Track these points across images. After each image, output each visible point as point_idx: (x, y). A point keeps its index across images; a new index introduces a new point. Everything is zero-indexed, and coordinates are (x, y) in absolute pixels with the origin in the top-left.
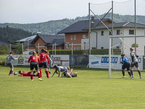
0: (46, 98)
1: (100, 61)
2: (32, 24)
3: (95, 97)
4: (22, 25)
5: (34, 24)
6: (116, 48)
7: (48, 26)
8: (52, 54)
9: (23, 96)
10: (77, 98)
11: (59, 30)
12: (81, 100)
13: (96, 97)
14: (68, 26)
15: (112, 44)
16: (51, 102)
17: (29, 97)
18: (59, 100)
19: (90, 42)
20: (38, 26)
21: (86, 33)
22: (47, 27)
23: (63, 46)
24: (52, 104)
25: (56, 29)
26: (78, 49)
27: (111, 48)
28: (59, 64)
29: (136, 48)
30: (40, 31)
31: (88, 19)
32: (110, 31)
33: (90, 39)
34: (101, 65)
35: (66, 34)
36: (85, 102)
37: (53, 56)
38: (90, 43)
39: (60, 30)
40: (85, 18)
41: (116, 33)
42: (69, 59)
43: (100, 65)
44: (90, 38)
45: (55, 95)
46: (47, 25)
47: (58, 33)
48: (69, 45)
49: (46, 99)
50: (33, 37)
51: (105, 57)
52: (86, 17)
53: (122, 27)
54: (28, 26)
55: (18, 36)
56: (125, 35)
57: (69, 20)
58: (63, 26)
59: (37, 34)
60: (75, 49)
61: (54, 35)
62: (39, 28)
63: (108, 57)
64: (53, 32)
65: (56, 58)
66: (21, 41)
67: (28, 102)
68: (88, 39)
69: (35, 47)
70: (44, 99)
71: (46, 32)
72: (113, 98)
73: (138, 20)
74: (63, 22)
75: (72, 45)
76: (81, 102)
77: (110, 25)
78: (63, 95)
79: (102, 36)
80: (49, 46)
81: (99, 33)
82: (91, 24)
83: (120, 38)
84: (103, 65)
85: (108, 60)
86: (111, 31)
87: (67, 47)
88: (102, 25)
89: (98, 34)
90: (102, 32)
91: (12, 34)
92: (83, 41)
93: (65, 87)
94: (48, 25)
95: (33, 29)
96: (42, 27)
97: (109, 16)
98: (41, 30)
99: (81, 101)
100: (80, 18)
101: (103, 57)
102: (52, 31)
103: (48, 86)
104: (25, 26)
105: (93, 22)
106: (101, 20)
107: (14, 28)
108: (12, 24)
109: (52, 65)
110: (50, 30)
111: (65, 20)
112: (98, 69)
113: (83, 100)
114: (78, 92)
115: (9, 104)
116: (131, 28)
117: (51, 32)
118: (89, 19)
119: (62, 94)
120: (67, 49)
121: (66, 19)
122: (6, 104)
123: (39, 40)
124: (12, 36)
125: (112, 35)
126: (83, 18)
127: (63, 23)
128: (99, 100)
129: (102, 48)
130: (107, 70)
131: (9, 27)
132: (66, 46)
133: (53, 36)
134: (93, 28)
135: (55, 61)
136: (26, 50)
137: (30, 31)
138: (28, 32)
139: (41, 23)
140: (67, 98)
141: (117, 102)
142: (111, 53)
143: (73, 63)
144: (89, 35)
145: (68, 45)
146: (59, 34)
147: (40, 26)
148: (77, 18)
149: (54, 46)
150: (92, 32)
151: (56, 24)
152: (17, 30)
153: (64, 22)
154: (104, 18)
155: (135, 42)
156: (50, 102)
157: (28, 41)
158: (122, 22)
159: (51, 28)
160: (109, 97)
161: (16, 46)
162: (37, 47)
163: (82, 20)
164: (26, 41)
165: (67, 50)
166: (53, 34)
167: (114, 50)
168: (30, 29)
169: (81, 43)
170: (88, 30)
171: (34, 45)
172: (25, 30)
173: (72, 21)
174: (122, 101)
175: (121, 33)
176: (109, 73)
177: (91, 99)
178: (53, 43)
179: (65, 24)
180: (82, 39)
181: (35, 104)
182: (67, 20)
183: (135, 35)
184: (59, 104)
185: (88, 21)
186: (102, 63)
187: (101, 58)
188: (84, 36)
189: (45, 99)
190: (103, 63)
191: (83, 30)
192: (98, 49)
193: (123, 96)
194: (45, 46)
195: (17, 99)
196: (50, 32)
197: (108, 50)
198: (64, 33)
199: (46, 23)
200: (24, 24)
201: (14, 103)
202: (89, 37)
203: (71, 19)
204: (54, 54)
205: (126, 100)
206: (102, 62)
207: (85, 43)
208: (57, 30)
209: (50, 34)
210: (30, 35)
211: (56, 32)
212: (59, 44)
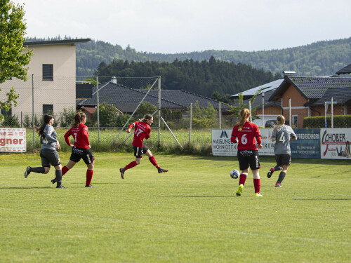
0: (314, 237)
2: (273, 51)
4: (247, 54)
5: (276, 51)
7: (312, 54)
8: (324, 127)
9: (254, 233)
11: (341, 64)
16: (325, 248)
17: (269, 236)
18: (344, 243)
20: (289, 55)
22: (311, 58)
23: (350, 104)
24: (328, 254)
25: (332, 62)
28: (341, 152)
30: (292, 69)
37: (325, 132)
39: (343, 65)
45: (334, 231)
46: (309, 53)
47: (339, 73)
49: (313, 240)
50: (275, 84)
54: (261, 58)
55: (238, 82)
58: (350, 55)
59: (286, 77)
61: (327, 77)
62: (289, 61)
64: (326, 70)
65: (334, 137)
66: (246, 93)
67: (269, 248)
69: (280, 108)
70: (306, 241)
71: (309, 70)
74: (350, 45)
80: (314, 105)
91: (224, 77)
94: (312, 52)
95: (274, 63)
96: (297, 59)
98: (295, 66)
102: (322, 67)
103: (316, 209)
104: (256, 57)
107: (227, 63)
108: (224, 52)
109: (325, 154)
110: (318, 65)
115: (222, 254)
117: (320, 70)
122: (213, 254)
123: (291, 91)
124: (224, 81)
131: (216, 59)
133: (326, 80)
135: (331, 143)
136: (258, 118)
137: (267, 69)
138: (261, 71)
139: (295, 49)
146: (342, 76)
147: (292, 56)
149: (330, 105)
151: (333, 49)
152: (235, 66)
156: (322, 249)
157: (263, 95)
159: (320, 61)
161: (232, 107)
162: (284, 108)
164: (258, 95)
166: (325, 75)
168: (267, 64)
171: (277, 103)
172: (254, 66)
178: (327, 97)
181: (285, 252)
184: (345, 255)
189: (309, 239)
194: (305, 105)
195: (241, 240)
196: (316, 71)
199: (308, 47)
200: (254, 53)
201: (232, 251)
204: (329, 126)
208: (336, 64)
209: (317, 77)
210: (269, 78)
211: (332, 70)
212: (341, 101)
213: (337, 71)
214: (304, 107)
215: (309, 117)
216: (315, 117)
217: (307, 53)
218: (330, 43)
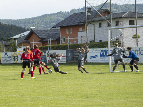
0: (44, 96)
1: (99, 55)
2: (25, 19)
3: (96, 94)
4: (14, 21)
5: (27, 19)
6: (116, 40)
7: (42, 20)
8: (48, 50)
9: (20, 95)
10: (77, 95)
11: (54, 24)
12: (81, 97)
13: (97, 94)
14: (62, 19)
15: (111, 36)
16: (49, 100)
17: (26, 96)
18: (57, 98)
19: (87, 35)
20: (32, 21)
21: (82, 25)
22: (41, 22)
23: (58, 40)
24: (51, 103)
25: (50, 23)
26: (74, 43)
27: (110, 40)
29: (137, 39)
30: (33, 26)
31: (84, 11)
32: (108, 23)
33: (87, 32)
34: (101, 59)
35: (61, 27)
36: (86, 99)
37: (48, 52)
38: (87, 37)
39: (55, 24)
40: (81, 10)
41: (115, 24)
42: (66, 55)
43: (99, 59)
44: (87, 31)
45: (53, 93)
46: (41, 20)
47: (53, 28)
48: (65, 39)
49: (44, 97)
50: (27, 33)
51: (104, 50)
52: (82, 9)
53: (121, 18)
54: (21, 22)
55: (11, 33)
56: (124, 26)
57: (64, 13)
58: (57, 20)
59: (31, 30)
60: (71, 44)
62: (32, 23)
63: (108, 51)
64: (48, 26)
66: (15, 37)
67: (26, 101)
69: (29, 43)
70: (41, 98)
71: (41, 26)
72: (115, 94)
73: (138, 9)
74: (58, 15)
75: (68, 40)
76: (82, 100)
77: (108, 16)
78: (62, 92)
79: (100, 28)
80: (43, 41)
81: (97, 25)
82: (87, 15)
83: (120, 29)
84: (102, 59)
85: (107, 53)
86: (110, 22)
87: (63, 42)
88: (99, 16)
89: (95, 26)
90: (100, 24)
91: (5, 31)
93: (63, 83)
94: (42, 19)
95: (26, 24)
96: (35, 22)
97: (107, 7)
98: (35, 25)
99: (81, 98)
100: (76, 10)
101: (102, 51)
102: (46, 25)
103: (45, 84)
104: (19, 22)
105: (89, 14)
106: (99, 11)
107: (6, 25)
108: (5, 20)
109: (48, 61)
110: (44, 24)
111: (60, 13)
112: (97, 63)
113: (83, 97)
114: (77, 89)
115: (6, 104)
116: (131, 18)
117: (45, 26)
118: (86, 10)
119: (61, 91)
122: (3, 105)
123: (33, 36)
124: (5, 32)
125: (111, 26)
126: (78, 9)
127: (58, 17)
128: (100, 96)
129: (101, 41)
130: (107, 64)
131: (2, 23)
132: (61, 40)
133: (48, 30)
134: (90, 20)
136: (20, 47)
137: (23, 27)
138: (21, 28)
139: (35, 18)
140: (66, 95)
141: (120, 98)
142: (111, 46)
143: (70, 58)
144: (86, 28)
145: (64, 40)
146: (54, 29)
147: (33, 21)
148: (73, 10)
149: (50, 41)
150: (89, 24)
151: (50, 17)
152: (10, 26)
153: (59, 15)
154: (101, 9)
155: (136, 33)
156: (48, 101)
157: (22, 37)
158: (121, 12)
160: (111, 93)
161: (9, 43)
162: (31, 43)
163: (77, 12)
164: (20, 38)
165: (63, 45)
166: (47, 28)
167: (113, 42)
168: (23, 25)
169: (77, 37)
170: (85, 22)
171: (28, 41)
172: (18, 25)
173: (67, 14)
174: (125, 97)
175: (121, 24)
177: (92, 96)
178: (49, 38)
179: (60, 17)
180: (78, 33)
181: (33, 103)
182: (62, 13)
184: (57, 103)
185: (85, 13)
186: (101, 57)
187: (100, 52)
188: (81, 29)
189: (42, 97)
190: (103, 57)
191: (79, 23)
192: (96, 42)
193: (126, 91)
194: (40, 41)
195: (14, 98)
196: (44, 27)
197: (107, 43)
198: (59, 27)
199: (40, 17)
200: (17, 20)
201: (11, 103)
202: (86, 30)
203: (65, 12)
204: (50, 50)
205: (130, 95)
206: (101, 56)
207: (82, 36)
208: (52, 24)
209: (44, 29)
210: (24, 30)
211: (50, 26)
212: (54, 39)
213: (52, 26)
214: (39, 42)
215: (41, 46)
216: (44, 46)
217: (40, 20)
218: (49, 15)
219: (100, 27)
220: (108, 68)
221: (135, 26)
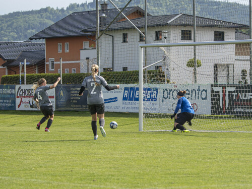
0: (7, 176)
1: (120, 97)
3: (110, 173)
6: (154, 69)
7: (9, 23)
8: (19, 84)
10: (72, 175)
11: (33, 31)
12: (81, 180)
13: (113, 173)
14: (51, 23)
15: (145, 60)
16: (16, 184)
18: (33, 180)
19: (98, 57)
21: (90, 37)
22: (8, 26)
23: (41, 65)
25: (26, 29)
26: (73, 72)
27: (143, 68)
28: (33, 104)
29: (195, 69)
31: (95, 9)
32: (141, 34)
33: (98, 51)
34: (124, 106)
35: (48, 39)
36: (90, 183)
37: (20, 88)
38: (98, 60)
39: (35, 32)
40: (88, 6)
41: (154, 38)
42: (54, 94)
43: (120, 106)
44: (98, 49)
45: (25, 170)
46: (7, 22)
47: (31, 39)
48: (55, 63)
49: (7, 178)
51: (132, 89)
52: (91, 4)
53: (165, 25)
56: (172, 43)
57: (55, 11)
58: (40, 23)
60: (66, 72)
61: (23, 41)
63: (138, 89)
64: (21, 36)
65: (27, 92)
68: (95, 51)
71: (6, 36)
72: (148, 174)
73: (199, 9)
74: (41, 15)
75: (60, 64)
76: (82, 185)
77: (141, 21)
78: (43, 169)
79: (124, 44)
80: (11, 65)
81: (119, 38)
82: (101, 18)
83: (163, 48)
84: (126, 106)
85: (137, 94)
86: (144, 33)
87: (50, 69)
88: (124, 20)
89: (115, 39)
90: (125, 37)
92: (83, 54)
93: (47, 151)
94: (9, 21)
97: (138, 2)
99: (80, 182)
100: (78, 5)
101: (126, 89)
102: (17, 33)
103: (10, 152)
105: (104, 15)
106: (123, 9)
109: (19, 106)
110: (14, 32)
111: (46, 10)
112: (116, 113)
113: (84, 179)
114: (75, 163)
116: (185, 26)
118: (97, 8)
119: (41, 167)
120: (51, 72)
121: (47, 8)
125: (145, 41)
126: (83, 5)
127: (42, 17)
128: (118, 179)
129: (125, 69)
130: (136, 115)
132: (47, 65)
133: (21, 44)
134: (105, 28)
135: (24, 97)
140: (52, 175)
141: (156, 183)
142: (144, 80)
143: (63, 101)
144: (96, 43)
145: (53, 64)
146: (34, 41)
148: (72, 7)
149: (23, 65)
150: (104, 36)
151: (27, 19)
153: (44, 15)
154: (128, 6)
155: (193, 57)
158: (166, 13)
159: (16, 28)
160: (139, 173)
163: (80, 10)
165: (50, 74)
166: (20, 40)
167: (149, 72)
169: (79, 60)
170: (96, 31)
173: (60, 13)
174: (167, 181)
175: (165, 38)
176: (139, 123)
177: (102, 177)
178: (21, 59)
179: (46, 18)
180: (81, 51)
182: (50, 10)
183: (195, 41)
185: (95, 12)
186: (125, 101)
187: (123, 91)
188: (86, 44)
190: (128, 101)
191: (83, 31)
192: (115, 70)
193: (169, 169)
194: (3, 65)
196: (13, 37)
197: (137, 73)
198: (43, 38)
199: (5, 16)
202: (96, 46)
203: (57, 10)
204: (23, 83)
205: (176, 178)
206: (125, 99)
207: (88, 58)
208: (29, 31)
209: (13, 42)
211: (26, 36)
212: (33, 62)
213: (30, 37)
214: (2, 67)
215: (7, 75)
216: (12, 75)
217: (4, 22)
218: (24, 13)
219: (125, 41)
220: (137, 125)
221: (192, 42)
